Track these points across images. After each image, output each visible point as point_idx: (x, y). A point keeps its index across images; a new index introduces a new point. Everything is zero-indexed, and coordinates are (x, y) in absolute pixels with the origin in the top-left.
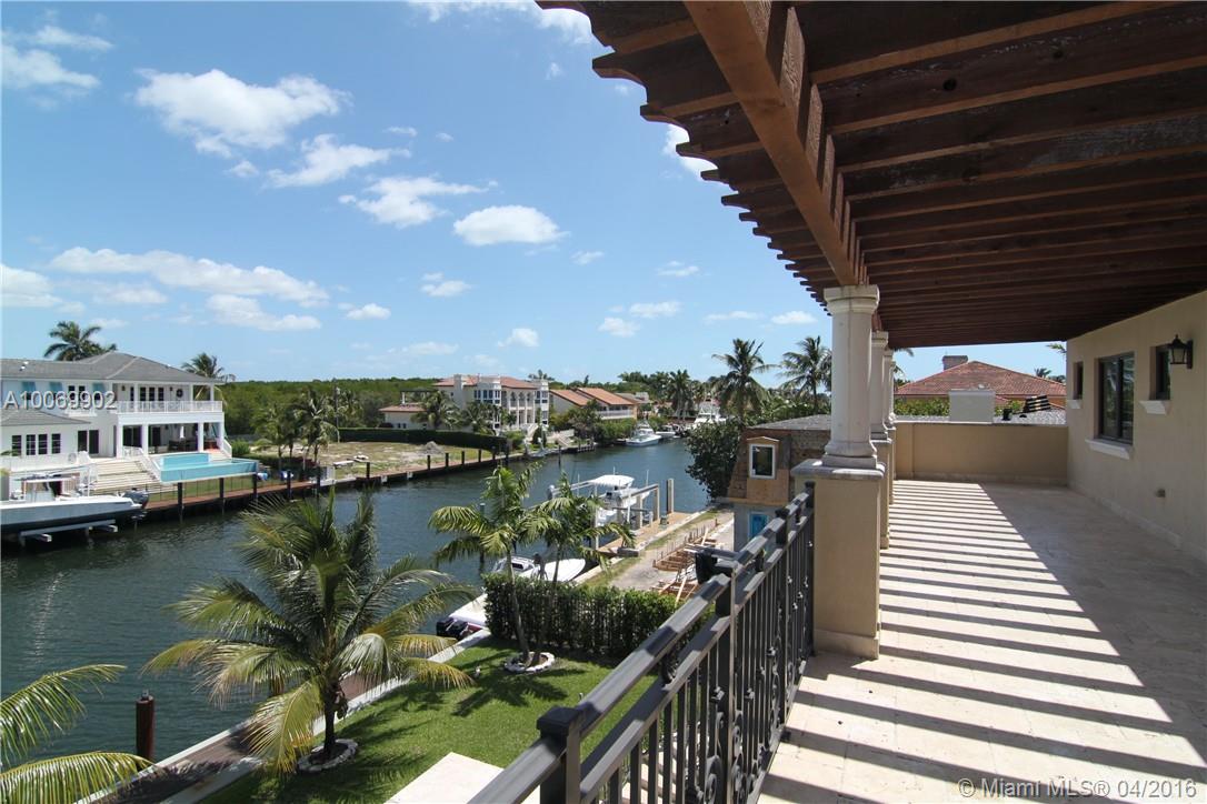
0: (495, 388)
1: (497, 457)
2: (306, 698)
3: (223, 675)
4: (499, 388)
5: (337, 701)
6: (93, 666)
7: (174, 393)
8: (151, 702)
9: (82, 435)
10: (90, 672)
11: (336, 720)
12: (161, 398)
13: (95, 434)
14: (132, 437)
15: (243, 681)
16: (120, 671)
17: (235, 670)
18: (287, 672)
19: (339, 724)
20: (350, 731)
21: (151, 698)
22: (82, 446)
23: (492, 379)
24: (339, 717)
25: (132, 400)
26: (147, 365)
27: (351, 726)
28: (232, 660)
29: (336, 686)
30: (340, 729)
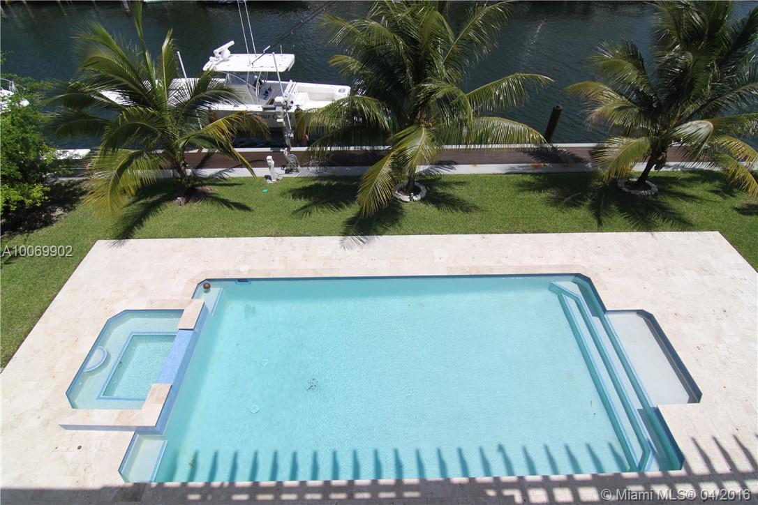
2: (640, 147)
3: (598, 110)
5: (660, 158)
6: (539, 76)
8: (561, 110)
10: (536, 79)
11: (653, 170)
15: (608, 118)
16: (550, 82)
17: (606, 110)
18: (636, 125)
19: (653, 173)
20: (657, 180)
21: (561, 108)
24: (655, 169)
27: (660, 177)
28: (607, 103)
29: (664, 149)
30: (652, 175)
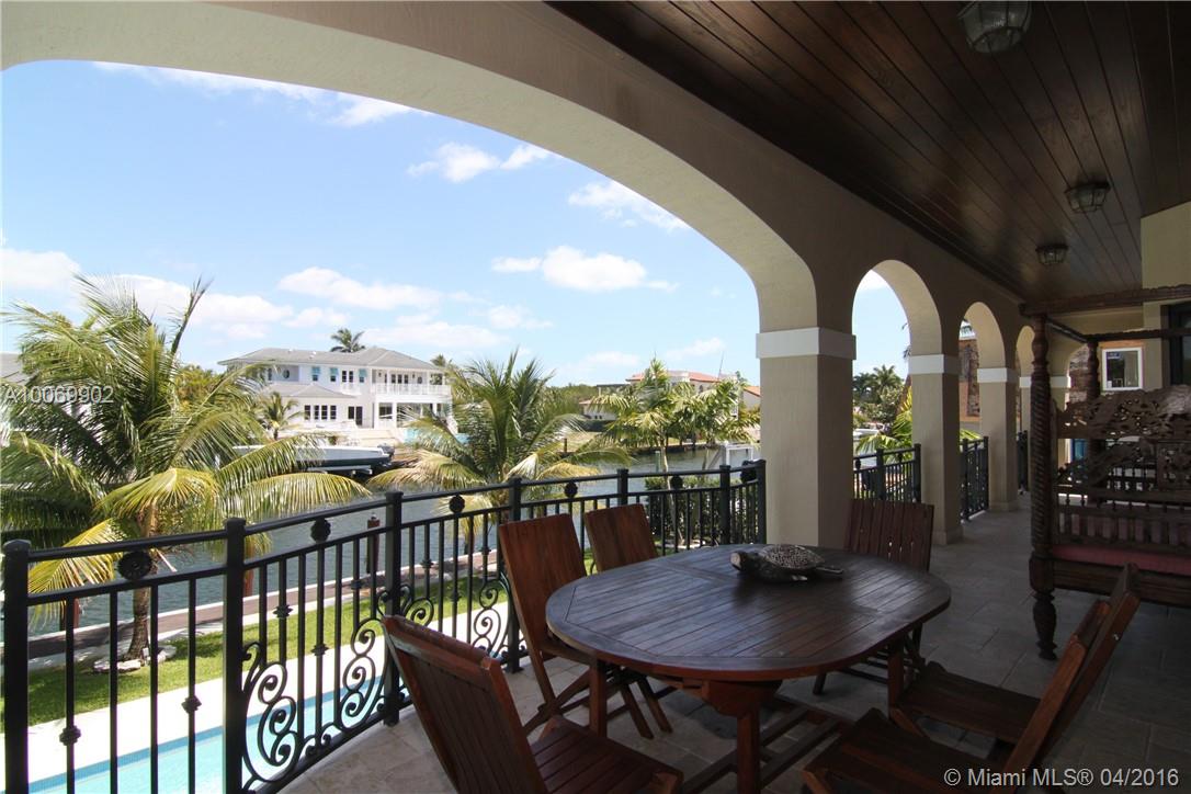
0: (683, 380)
1: (683, 444)
4: (688, 381)
7: (416, 379)
9: (351, 410)
12: (406, 382)
13: (360, 409)
14: (385, 410)
22: (351, 416)
23: (681, 372)
25: (386, 381)
26: (396, 357)
